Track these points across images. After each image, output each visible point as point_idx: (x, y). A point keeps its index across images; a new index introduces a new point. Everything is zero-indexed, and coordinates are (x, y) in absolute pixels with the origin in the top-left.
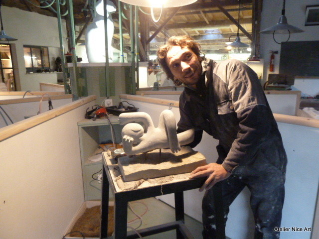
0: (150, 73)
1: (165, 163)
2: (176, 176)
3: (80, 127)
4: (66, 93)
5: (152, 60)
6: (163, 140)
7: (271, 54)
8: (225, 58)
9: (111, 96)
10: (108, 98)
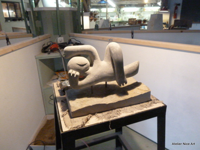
0: (91, 20)
1: (111, 96)
2: (123, 109)
3: (38, 59)
4: (28, 33)
5: (92, 11)
6: (109, 74)
7: (175, 6)
8: (142, 10)
9: (62, 34)
10: (60, 36)
